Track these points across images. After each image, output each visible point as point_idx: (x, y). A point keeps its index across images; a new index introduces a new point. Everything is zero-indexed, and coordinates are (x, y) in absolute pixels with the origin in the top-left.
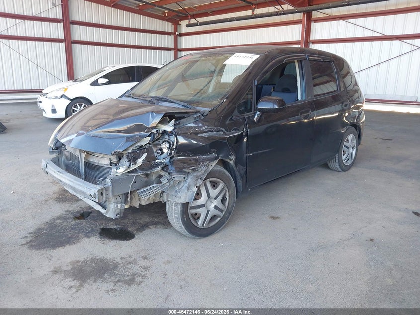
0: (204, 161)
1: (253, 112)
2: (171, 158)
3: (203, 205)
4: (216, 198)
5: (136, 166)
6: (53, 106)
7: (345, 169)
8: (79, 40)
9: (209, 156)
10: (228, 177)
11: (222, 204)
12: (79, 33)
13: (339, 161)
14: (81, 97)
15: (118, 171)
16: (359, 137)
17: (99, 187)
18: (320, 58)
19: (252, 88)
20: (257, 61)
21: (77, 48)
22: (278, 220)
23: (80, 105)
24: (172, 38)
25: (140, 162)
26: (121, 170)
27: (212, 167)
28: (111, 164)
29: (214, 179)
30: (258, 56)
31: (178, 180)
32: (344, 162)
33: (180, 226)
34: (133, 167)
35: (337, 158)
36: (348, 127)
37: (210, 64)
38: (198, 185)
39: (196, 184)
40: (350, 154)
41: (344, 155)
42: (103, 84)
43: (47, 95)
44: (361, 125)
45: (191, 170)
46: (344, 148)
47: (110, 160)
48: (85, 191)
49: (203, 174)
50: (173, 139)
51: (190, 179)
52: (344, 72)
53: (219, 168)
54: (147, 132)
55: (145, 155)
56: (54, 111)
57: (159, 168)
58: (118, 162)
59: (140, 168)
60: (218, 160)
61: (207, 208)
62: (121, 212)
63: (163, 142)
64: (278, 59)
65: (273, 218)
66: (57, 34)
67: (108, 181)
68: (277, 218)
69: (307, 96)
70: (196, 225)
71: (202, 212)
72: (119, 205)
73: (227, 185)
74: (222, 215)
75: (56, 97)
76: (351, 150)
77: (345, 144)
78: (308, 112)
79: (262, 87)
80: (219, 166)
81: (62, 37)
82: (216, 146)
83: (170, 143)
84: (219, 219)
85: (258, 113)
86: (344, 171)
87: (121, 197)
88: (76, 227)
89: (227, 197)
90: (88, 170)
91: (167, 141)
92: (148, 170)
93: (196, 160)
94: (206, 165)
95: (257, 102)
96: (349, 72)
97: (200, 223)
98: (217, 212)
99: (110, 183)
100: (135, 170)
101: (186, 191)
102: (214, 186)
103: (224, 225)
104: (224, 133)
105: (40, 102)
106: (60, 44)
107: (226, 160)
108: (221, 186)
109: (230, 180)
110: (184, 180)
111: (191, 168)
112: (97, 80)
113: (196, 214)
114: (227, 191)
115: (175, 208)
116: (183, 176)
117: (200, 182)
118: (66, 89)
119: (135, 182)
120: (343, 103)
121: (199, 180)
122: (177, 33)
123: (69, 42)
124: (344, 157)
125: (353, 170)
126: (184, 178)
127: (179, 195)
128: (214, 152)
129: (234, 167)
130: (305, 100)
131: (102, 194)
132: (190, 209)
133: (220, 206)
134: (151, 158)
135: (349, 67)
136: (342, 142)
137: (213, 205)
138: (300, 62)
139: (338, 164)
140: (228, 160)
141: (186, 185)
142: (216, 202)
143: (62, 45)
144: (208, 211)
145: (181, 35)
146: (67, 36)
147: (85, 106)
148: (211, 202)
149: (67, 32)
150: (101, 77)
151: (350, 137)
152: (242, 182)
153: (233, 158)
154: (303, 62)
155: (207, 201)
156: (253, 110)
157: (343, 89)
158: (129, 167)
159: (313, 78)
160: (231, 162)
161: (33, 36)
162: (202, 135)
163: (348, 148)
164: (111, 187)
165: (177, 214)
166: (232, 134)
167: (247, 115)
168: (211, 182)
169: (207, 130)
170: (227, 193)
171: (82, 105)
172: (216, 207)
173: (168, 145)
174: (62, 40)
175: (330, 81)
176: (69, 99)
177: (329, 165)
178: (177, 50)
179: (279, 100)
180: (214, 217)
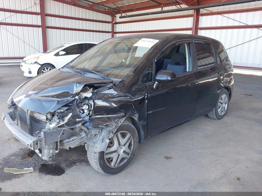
0: (114, 119)
1: (153, 82)
2: (90, 117)
3: (115, 151)
4: (124, 145)
5: (64, 123)
6: (29, 69)
7: (219, 118)
8: (51, 26)
9: (118, 115)
10: (133, 129)
11: (128, 149)
12: (51, 22)
13: (215, 113)
14: (48, 64)
15: (50, 126)
16: (230, 95)
17: (35, 139)
18: (203, 42)
19: (152, 64)
20: (157, 44)
21: (49, 31)
22: (170, 159)
23: (47, 69)
24: (110, 25)
25: (67, 119)
26: (53, 125)
27: (121, 123)
28: (47, 119)
29: (123, 131)
30: (158, 41)
31: (94, 134)
32: (219, 113)
33: (98, 168)
34: (62, 123)
35: (214, 111)
36: (222, 89)
37: (125, 45)
38: (110, 137)
39: (109, 137)
40: (223, 108)
41: (219, 109)
42: (62, 55)
43: (26, 62)
44: (231, 87)
45: (105, 126)
46: (219, 104)
47: (47, 116)
48: (25, 142)
49: (114, 129)
50: (91, 102)
51: (104, 133)
52: (219, 50)
53: (127, 123)
54: (72, 98)
55: (71, 114)
56: (30, 72)
57: (80, 125)
58: (52, 118)
59: (67, 124)
60: (125, 118)
61: (118, 153)
62: (53, 156)
63: (84, 105)
64: (172, 43)
65: (167, 158)
66: (37, 22)
67: (42, 133)
68: (170, 158)
69: (193, 69)
70: (109, 166)
71: (114, 156)
72: (51, 151)
73: (133, 135)
74: (128, 157)
75: (31, 63)
76: (224, 105)
77: (220, 101)
78: (194, 80)
79: (164, 60)
80: (127, 121)
81: (40, 24)
82: (124, 107)
83: (89, 105)
84: (126, 160)
85: (156, 83)
86: (219, 119)
87: (53, 145)
88: (24, 162)
89: (133, 143)
90: (33, 122)
91: (88, 104)
92: (72, 126)
93: (109, 118)
94: (116, 122)
95: (156, 74)
96: (223, 50)
97: (113, 164)
98: (125, 156)
99: (43, 136)
100: (62, 126)
101: (101, 143)
102: (123, 136)
103: (130, 164)
104: (131, 98)
105: (22, 66)
106: (39, 28)
107: (132, 117)
108: (128, 135)
109: (135, 131)
110: (99, 133)
111: (105, 124)
112: (59, 52)
113: (110, 158)
114: (133, 139)
115: (94, 155)
116: (98, 131)
117: (111, 135)
118: (38, 58)
119: (63, 134)
120: (218, 73)
121: (111, 134)
122: (113, 22)
123: (44, 27)
124: (219, 110)
125: (225, 119)
126: (99, 132)
127: (96, 145)
128: (123, 112)
129: (138, 122)
130: (191, 72)
131: (37, 144)
132: (105, 155)
133: (128, 151)
134: (75, 116)
135: (223, 47)
136: (217, 100)
137: (122, 150)
138: (189, 44)
139: (214, 115)
140: (133, 117)
141: (101, 138)
142: (124, 148)
143: (40, 29)
144: (119, 155)
145: (116, 23)
146: (43, 24)
147: (50, 69)
148: (121, 148)
149: (43, 20)
150: (61, 51)
151: (224, 96)
152: (144, 132)
153: (137, 115)
154: (191, 45)
155: (118, 148)
156: (153, 80)
157: (219, 63)
158: (59, 123)
159: (198, 55)
160: (136, 119)
161: (22, 23)
162: (114, 100)
163: (222, 104)
164: (44, 138)
165: (96, 159)
166: (137, 98)
167: (148, 84)
168: (121, 133)
169: (117, 96)
170: (133, 141)
171: (48, 68)
172: (124, 152)
173: (87, 107)
174: (40, 26)
175: (210, 56)
176: (40, 64)
177: (208, 115)
178: (113, 33)
179: (171, 73)
180: (123, 159)
